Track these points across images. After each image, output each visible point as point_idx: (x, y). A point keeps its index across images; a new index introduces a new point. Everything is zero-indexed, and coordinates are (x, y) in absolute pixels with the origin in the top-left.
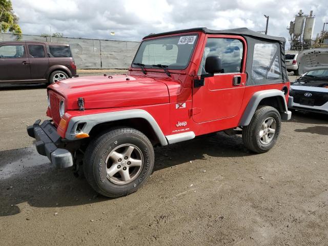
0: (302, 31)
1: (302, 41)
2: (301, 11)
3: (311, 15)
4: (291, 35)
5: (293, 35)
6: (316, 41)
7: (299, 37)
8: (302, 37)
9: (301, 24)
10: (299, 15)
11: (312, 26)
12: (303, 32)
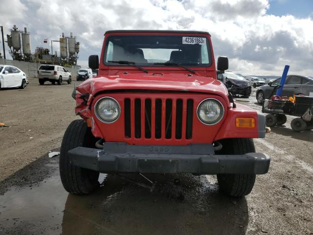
0: (20, 45)
1: (23, 55)
2: (15, 26)
3: (26, 32)
4: (10, 48)
5: (12, 48)
6: (35, 55)
7: (19, 50)
8: (22, 50)
9: (18, 38)
10: (13, 30)
11: (29, 41)
12: (22, 46)
